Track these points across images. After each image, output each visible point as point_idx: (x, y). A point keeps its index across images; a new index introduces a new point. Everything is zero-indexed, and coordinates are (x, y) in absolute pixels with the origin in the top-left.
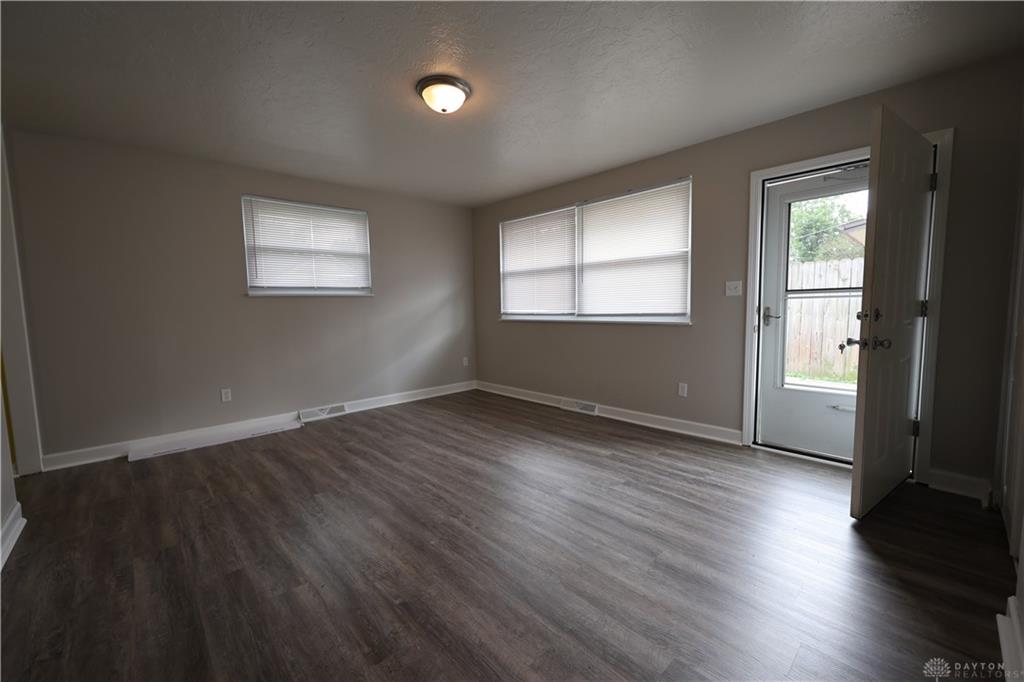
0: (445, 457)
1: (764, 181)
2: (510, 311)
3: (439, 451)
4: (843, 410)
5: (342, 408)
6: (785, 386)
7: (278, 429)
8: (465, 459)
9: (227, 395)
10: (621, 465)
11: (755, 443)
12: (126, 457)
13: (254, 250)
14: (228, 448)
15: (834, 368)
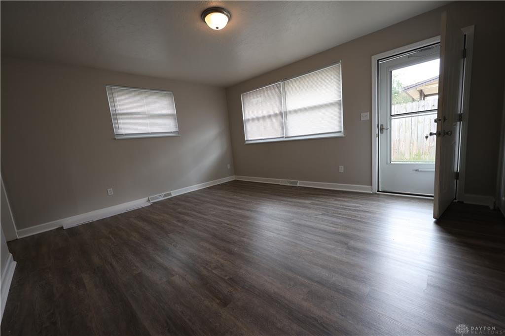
0: (230, 211)
1: (378, 60)
2: (249, 139)
3: (225, 209)
4: (421, 171)
5: (170, 194)
6: (392, 162)
7: (140, 207)
8: (240, 211)
9: (111, 192)
10: (318, 206)
11: (378, 191)
12: (62, 227)
13: (116, 114)
14: (116, 218)
15: (405, 156)
